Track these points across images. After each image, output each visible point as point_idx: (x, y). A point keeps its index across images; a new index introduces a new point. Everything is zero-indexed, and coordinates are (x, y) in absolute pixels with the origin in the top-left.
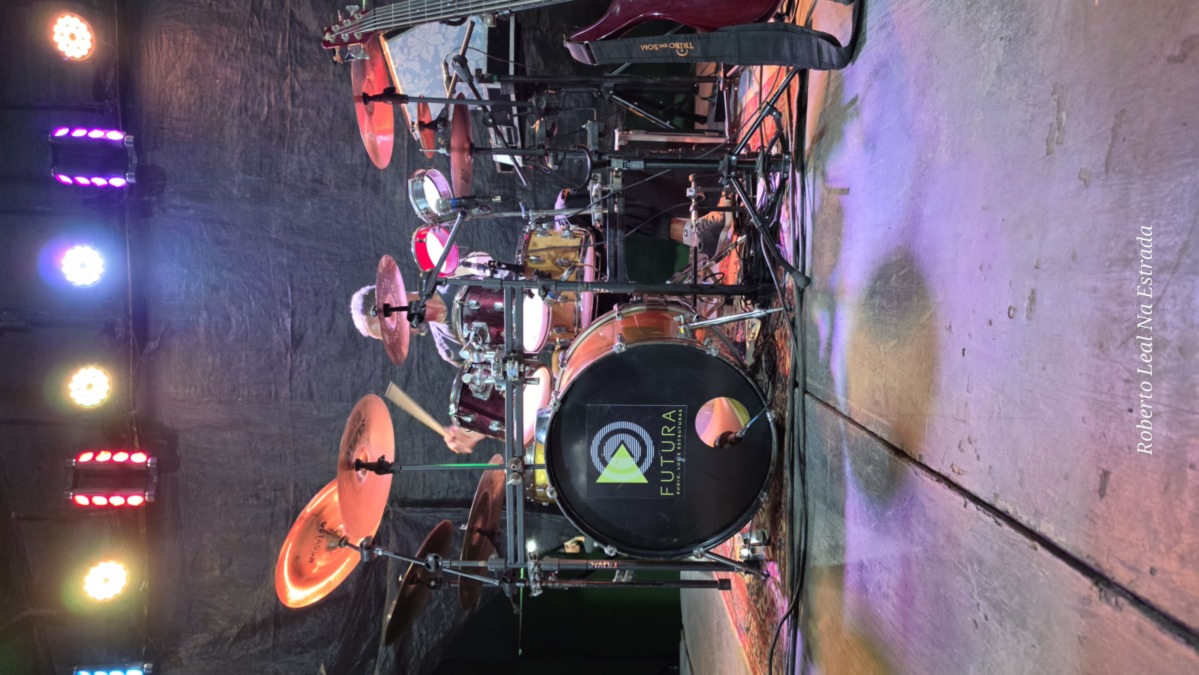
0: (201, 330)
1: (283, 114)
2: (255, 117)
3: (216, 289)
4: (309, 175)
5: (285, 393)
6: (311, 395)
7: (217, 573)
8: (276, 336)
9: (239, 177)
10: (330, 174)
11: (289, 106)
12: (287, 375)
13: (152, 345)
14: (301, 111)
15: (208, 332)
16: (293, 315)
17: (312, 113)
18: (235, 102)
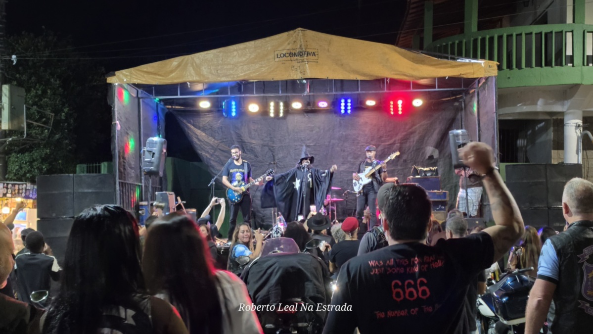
0: (309, 125)
1: (358, 143)
2: (358, 137)
3: (319, 128)
4: (345, 149)
5: (296, 144)
6: (296, 149)
7: (253, 128)
8: (308, 142)
9: (344, 133)
10: (346, 153)
11: (360, 144)
12: (300, 144)
13: (306, 114)
14: (359, 147)
15: (309, 127)
16: (314, 145)
17: (359, 149)
18: (361, 133)
